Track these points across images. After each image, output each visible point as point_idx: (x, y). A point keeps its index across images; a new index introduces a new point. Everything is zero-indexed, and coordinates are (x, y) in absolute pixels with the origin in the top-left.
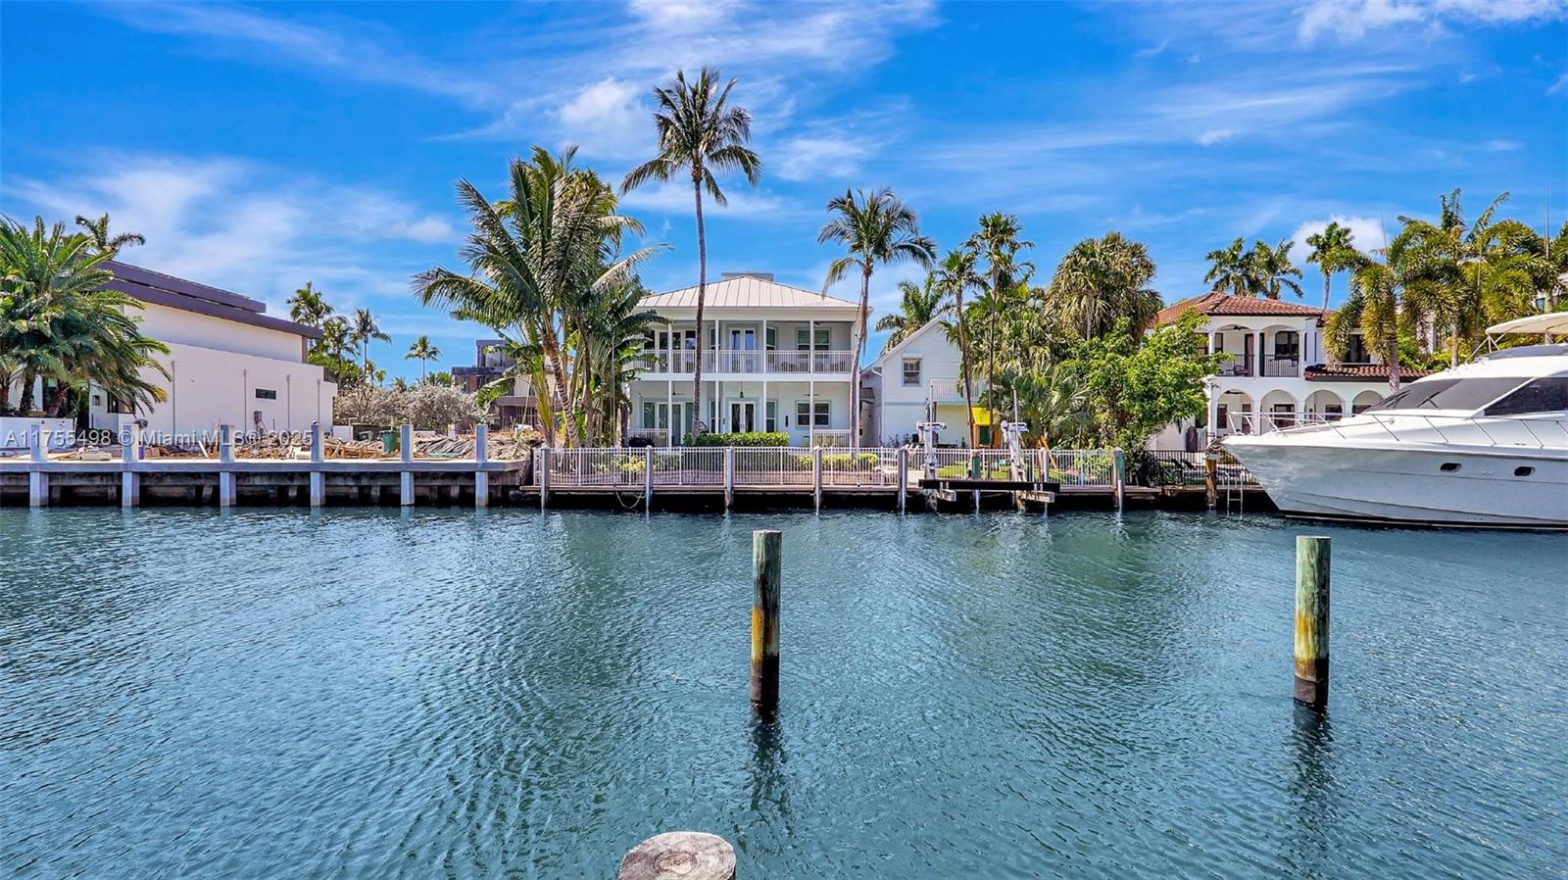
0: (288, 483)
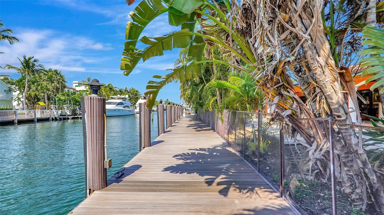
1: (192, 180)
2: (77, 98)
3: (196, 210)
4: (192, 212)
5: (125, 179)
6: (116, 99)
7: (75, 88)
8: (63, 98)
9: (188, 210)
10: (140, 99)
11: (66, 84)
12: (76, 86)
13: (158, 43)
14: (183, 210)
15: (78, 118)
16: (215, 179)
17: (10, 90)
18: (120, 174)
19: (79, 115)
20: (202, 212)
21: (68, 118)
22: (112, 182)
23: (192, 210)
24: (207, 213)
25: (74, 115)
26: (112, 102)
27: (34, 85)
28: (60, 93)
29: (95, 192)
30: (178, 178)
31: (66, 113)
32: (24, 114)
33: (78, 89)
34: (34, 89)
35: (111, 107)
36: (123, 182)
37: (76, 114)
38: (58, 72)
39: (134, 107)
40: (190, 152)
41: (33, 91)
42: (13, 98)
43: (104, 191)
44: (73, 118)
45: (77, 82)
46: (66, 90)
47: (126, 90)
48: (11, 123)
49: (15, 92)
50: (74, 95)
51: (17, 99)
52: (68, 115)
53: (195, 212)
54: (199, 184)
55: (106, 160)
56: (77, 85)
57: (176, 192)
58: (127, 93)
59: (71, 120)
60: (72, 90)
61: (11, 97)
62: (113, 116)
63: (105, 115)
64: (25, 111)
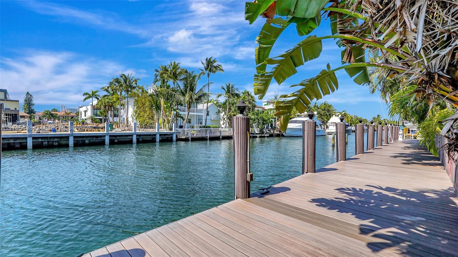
0: (114, 138)
1: (339, 218)
2: (265, 117)
3: (317, 246)
4: (311, 245)
5: (266, 197)
6: (302, 117)
7: (264, 107)
8: (253, 117)
9: (307, 243)
10: (334, 116)
11: (256, 104)
12: (265, 105)
13: (285, 59)
14: (303, 240)
15: (264, 137)
16: (379, 229)
17: (219, 112)
18: (265, 191)
19: (265, 134)
20: (323, 251)
21: (256, 137)
22: (255, 195)
23: (313, 245)
24: (328, 254)
25: (261, 134)
26: (297, 120)
27: (233, 106)
28: (251, 113)
29: (239, 199)
30: (322, 212)
31: (255, 132)
32: (226, 131)
33: (267, 107)
34: (233, 110)
35: (297, 126)
36: (265, 198)
37: (263, 133)
38: (250, 93)
39: (325, 126)
40: (365, 189)
41: (232, 112)
42: (220, 118)
43: (246, 201)
44: (260, 137)
45: (266, 101)
46: (256, 109)
47: (315, 106)
48: (217, 138)
49: (222, 113)
50: (262, 114)
51: (223, 119)
52: (256, 134)
53: (315, 247)
54: (345, 225)
55: (248, 173)
56: (266, 103)
57: (308, 222)
58: (316, 109)
59: (258, 138)
60: (261, 109)
61: (220, 117)
62: (298, 137)
63: (248, 133)
64: (227, 129)
